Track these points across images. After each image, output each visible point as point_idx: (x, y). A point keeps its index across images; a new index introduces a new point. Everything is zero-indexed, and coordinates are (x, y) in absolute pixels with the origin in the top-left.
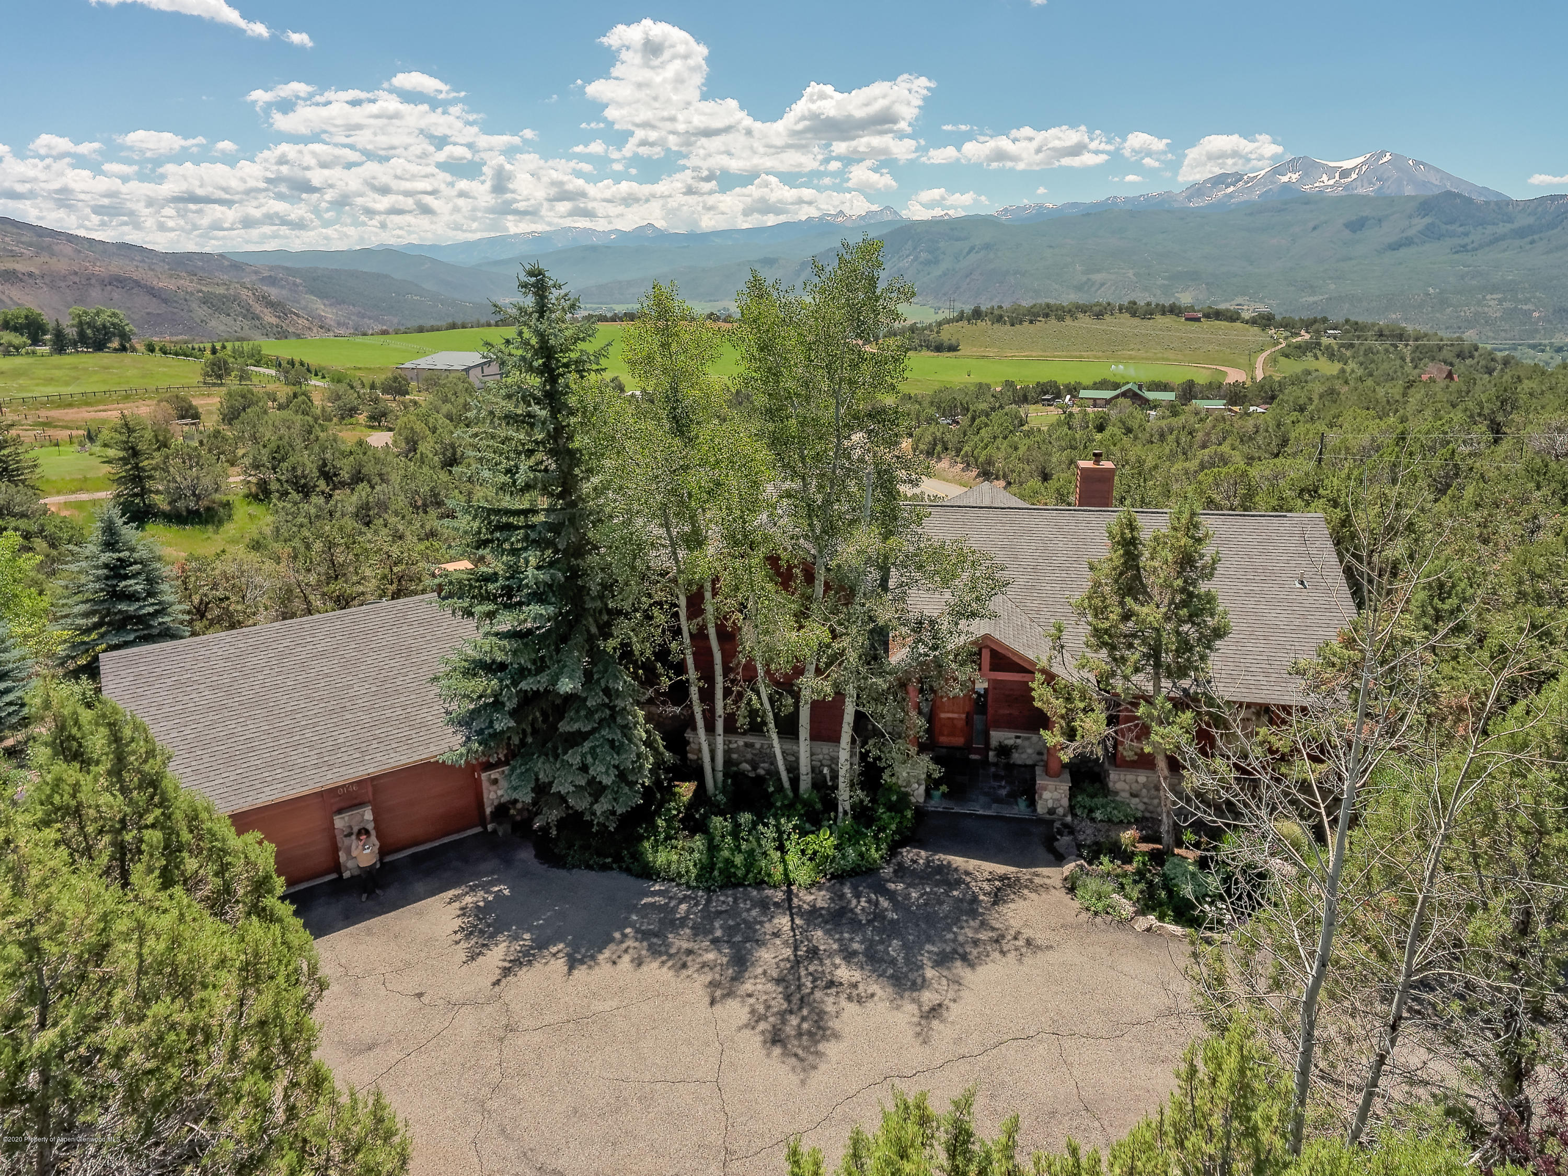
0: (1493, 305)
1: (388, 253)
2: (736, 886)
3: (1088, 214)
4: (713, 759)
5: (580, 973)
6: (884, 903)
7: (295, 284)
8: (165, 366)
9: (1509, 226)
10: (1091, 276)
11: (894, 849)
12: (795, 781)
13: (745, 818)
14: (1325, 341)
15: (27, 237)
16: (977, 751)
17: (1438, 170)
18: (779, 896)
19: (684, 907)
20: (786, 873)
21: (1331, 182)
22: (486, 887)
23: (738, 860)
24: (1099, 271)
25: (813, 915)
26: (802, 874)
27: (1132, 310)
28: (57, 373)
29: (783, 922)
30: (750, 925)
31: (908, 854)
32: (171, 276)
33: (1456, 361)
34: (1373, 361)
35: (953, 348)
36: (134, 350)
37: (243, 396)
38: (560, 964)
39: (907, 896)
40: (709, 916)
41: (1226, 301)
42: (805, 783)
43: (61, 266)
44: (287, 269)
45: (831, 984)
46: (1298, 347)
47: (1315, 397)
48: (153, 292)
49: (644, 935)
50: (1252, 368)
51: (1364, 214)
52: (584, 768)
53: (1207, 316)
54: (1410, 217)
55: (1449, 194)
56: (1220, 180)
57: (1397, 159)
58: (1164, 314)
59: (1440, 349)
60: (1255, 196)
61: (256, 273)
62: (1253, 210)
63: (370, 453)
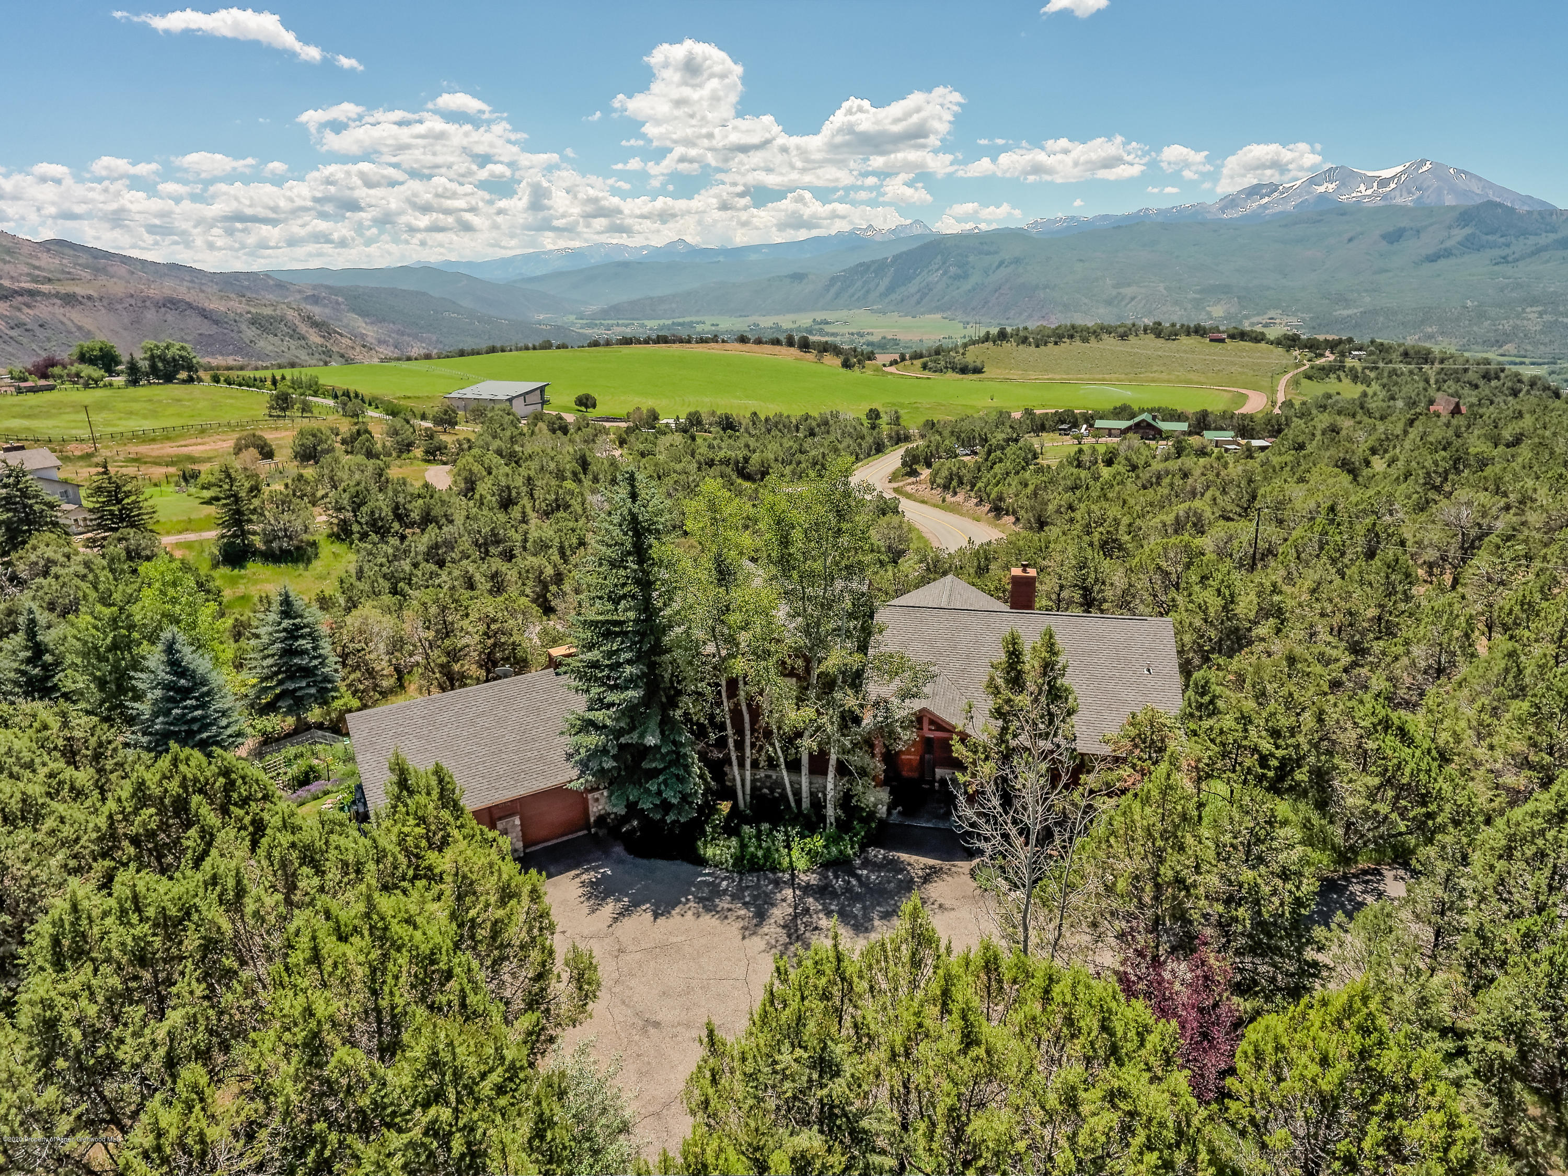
0: (1533, 320)
1: (427, 271)
2: (758, 870)
3: (1119, 227)
4: (743, 785)
5: (661, 921)
6: (854, 882)
7: (337, 303)
8: (231, 397)
9: (1552, 236)
10: (1122, 290)
11: (863, 848)
12: (799, 802)
13: (765, 826)
14: (1349, 362)
15: (84, 259)
16: (927, 782)
17: (1480, 179)
18: (787, 876)
19: (725, 883)
20: (791, 862)
21: (1369, 192)
22: (595, 869)
23: (760, 853)
24: (1129, 285)
25: (807, 889)
26: (801, 863)
27: (1157, 331)
28: (136, 406)
29: (788, 892)
30: (767, 895)
31: (872, 852)
32: (221, 298)
33: (1481, 383)
34: (1396, 384)
35: (978, 371)
36: (200, 380)
37: (314, 436)
38: (649, 916)
39: (868, 877)
40: (741, 889)
41: (1258, 314)
42: (806, 803)
43: (117, 288)
44: (328, 287)
45: (816, 928)
46: (1322, 369)
47: (1318, 433)
48: (205, 314)
49: (700, 900)
50: (1274, 391)
51: (1402, 225)
52: (659, 793)
53: (1232, 337)
54: (1450, 227)
55: (1491, 205)
56: (1254, 191)
57: (1437, 166)
58: (1188, 334)
59: (1466, 370)
60: (1290, 206)
61: (300, 292)
62: (1287, 221)
63: (436, 496)
